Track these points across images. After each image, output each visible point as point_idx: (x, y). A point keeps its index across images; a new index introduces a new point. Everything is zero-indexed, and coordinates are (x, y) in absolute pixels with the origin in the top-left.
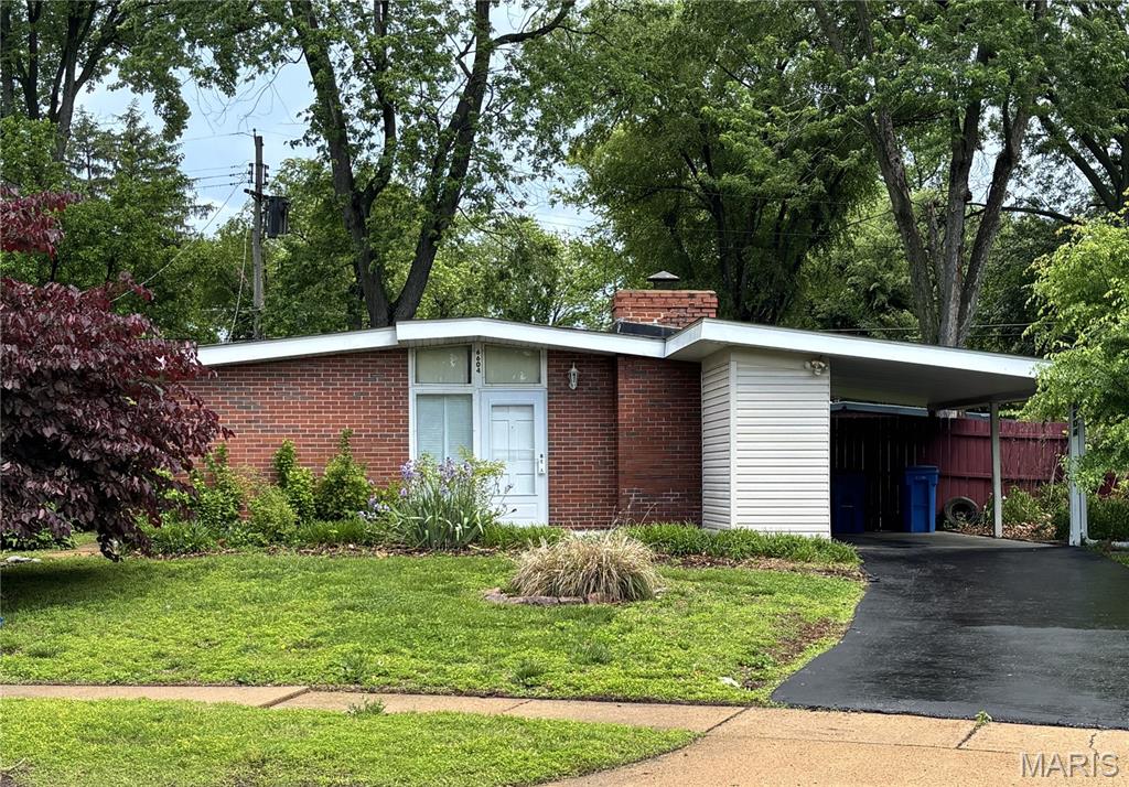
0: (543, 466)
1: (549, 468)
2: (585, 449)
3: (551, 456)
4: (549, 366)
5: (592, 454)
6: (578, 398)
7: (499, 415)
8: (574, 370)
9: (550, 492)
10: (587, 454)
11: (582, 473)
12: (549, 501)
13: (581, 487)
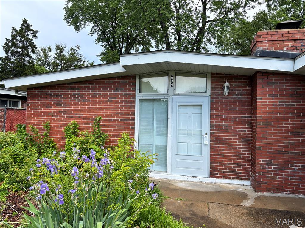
0: (207, 140)
1: (211, 141)
2: (233, 131)
3: (212, 134)
5: (237, 134)
6: (228, 101)
7: (182, 110)
8: (227, 84)
9: (211, 155)
10: (234, 134)
11: (230, 145)
12: (210, 160)
13: (229, 153)
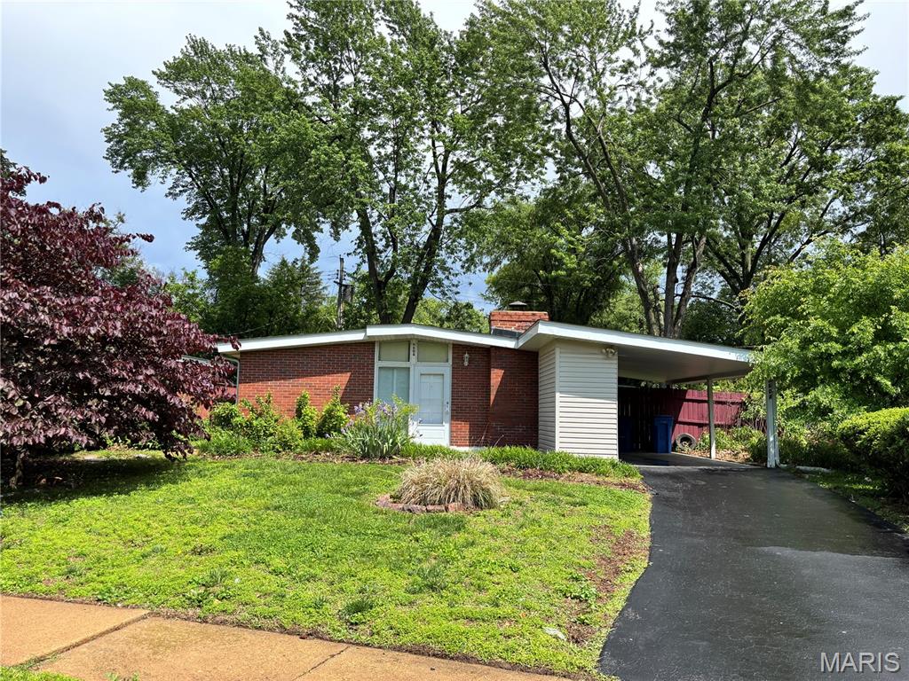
0: (448, 409)
1: (452, 410)
2: (472, 400)
3: (453, 404)
4: (453, 353)
5: (476, 402)
6: (468, 371)
7: (424, 379)
8: (467, 355)
10: (473, 403)
12: (451, 429)
